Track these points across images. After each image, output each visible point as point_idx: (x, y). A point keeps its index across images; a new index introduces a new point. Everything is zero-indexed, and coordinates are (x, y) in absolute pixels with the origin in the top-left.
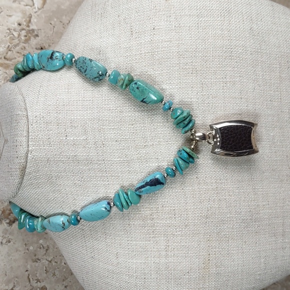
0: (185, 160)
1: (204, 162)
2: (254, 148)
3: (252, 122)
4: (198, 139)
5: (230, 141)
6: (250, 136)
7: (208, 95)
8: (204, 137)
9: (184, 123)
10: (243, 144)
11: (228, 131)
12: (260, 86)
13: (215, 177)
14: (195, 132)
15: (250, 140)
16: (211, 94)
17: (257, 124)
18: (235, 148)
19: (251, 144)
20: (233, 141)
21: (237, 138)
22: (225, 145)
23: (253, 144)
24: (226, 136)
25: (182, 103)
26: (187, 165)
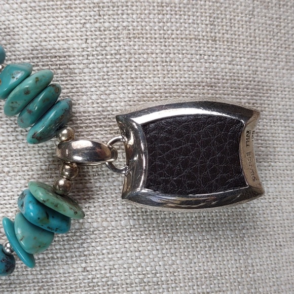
0: (39, 225)
1: (105, 224)
2: (249, 182)
3: (247, 106)
4: (78, 158)
5: (175, 163)
6: (236, 148)
7: (116, 29)
8: (97, 153)
9: (30, 112)
10: (214, 171)
11: (170, 132)
12: (267, 7)
13: (140, 265)
14: (71, 138)
15: (236, 160)
16: (125, 28)
17: (258, 113)
18: (190, 186)
19: (239, 171)
20: (185, 164)
21: (198, 154)
22: (161, 175)
23: (247, 173)
24: (164, 149)
25: (38, 53)
26: (44, 238)
